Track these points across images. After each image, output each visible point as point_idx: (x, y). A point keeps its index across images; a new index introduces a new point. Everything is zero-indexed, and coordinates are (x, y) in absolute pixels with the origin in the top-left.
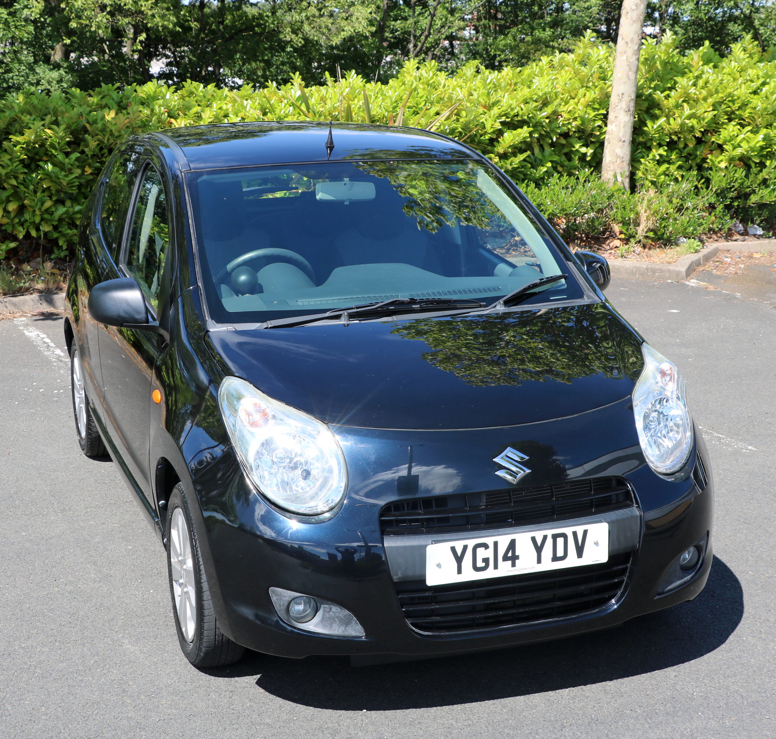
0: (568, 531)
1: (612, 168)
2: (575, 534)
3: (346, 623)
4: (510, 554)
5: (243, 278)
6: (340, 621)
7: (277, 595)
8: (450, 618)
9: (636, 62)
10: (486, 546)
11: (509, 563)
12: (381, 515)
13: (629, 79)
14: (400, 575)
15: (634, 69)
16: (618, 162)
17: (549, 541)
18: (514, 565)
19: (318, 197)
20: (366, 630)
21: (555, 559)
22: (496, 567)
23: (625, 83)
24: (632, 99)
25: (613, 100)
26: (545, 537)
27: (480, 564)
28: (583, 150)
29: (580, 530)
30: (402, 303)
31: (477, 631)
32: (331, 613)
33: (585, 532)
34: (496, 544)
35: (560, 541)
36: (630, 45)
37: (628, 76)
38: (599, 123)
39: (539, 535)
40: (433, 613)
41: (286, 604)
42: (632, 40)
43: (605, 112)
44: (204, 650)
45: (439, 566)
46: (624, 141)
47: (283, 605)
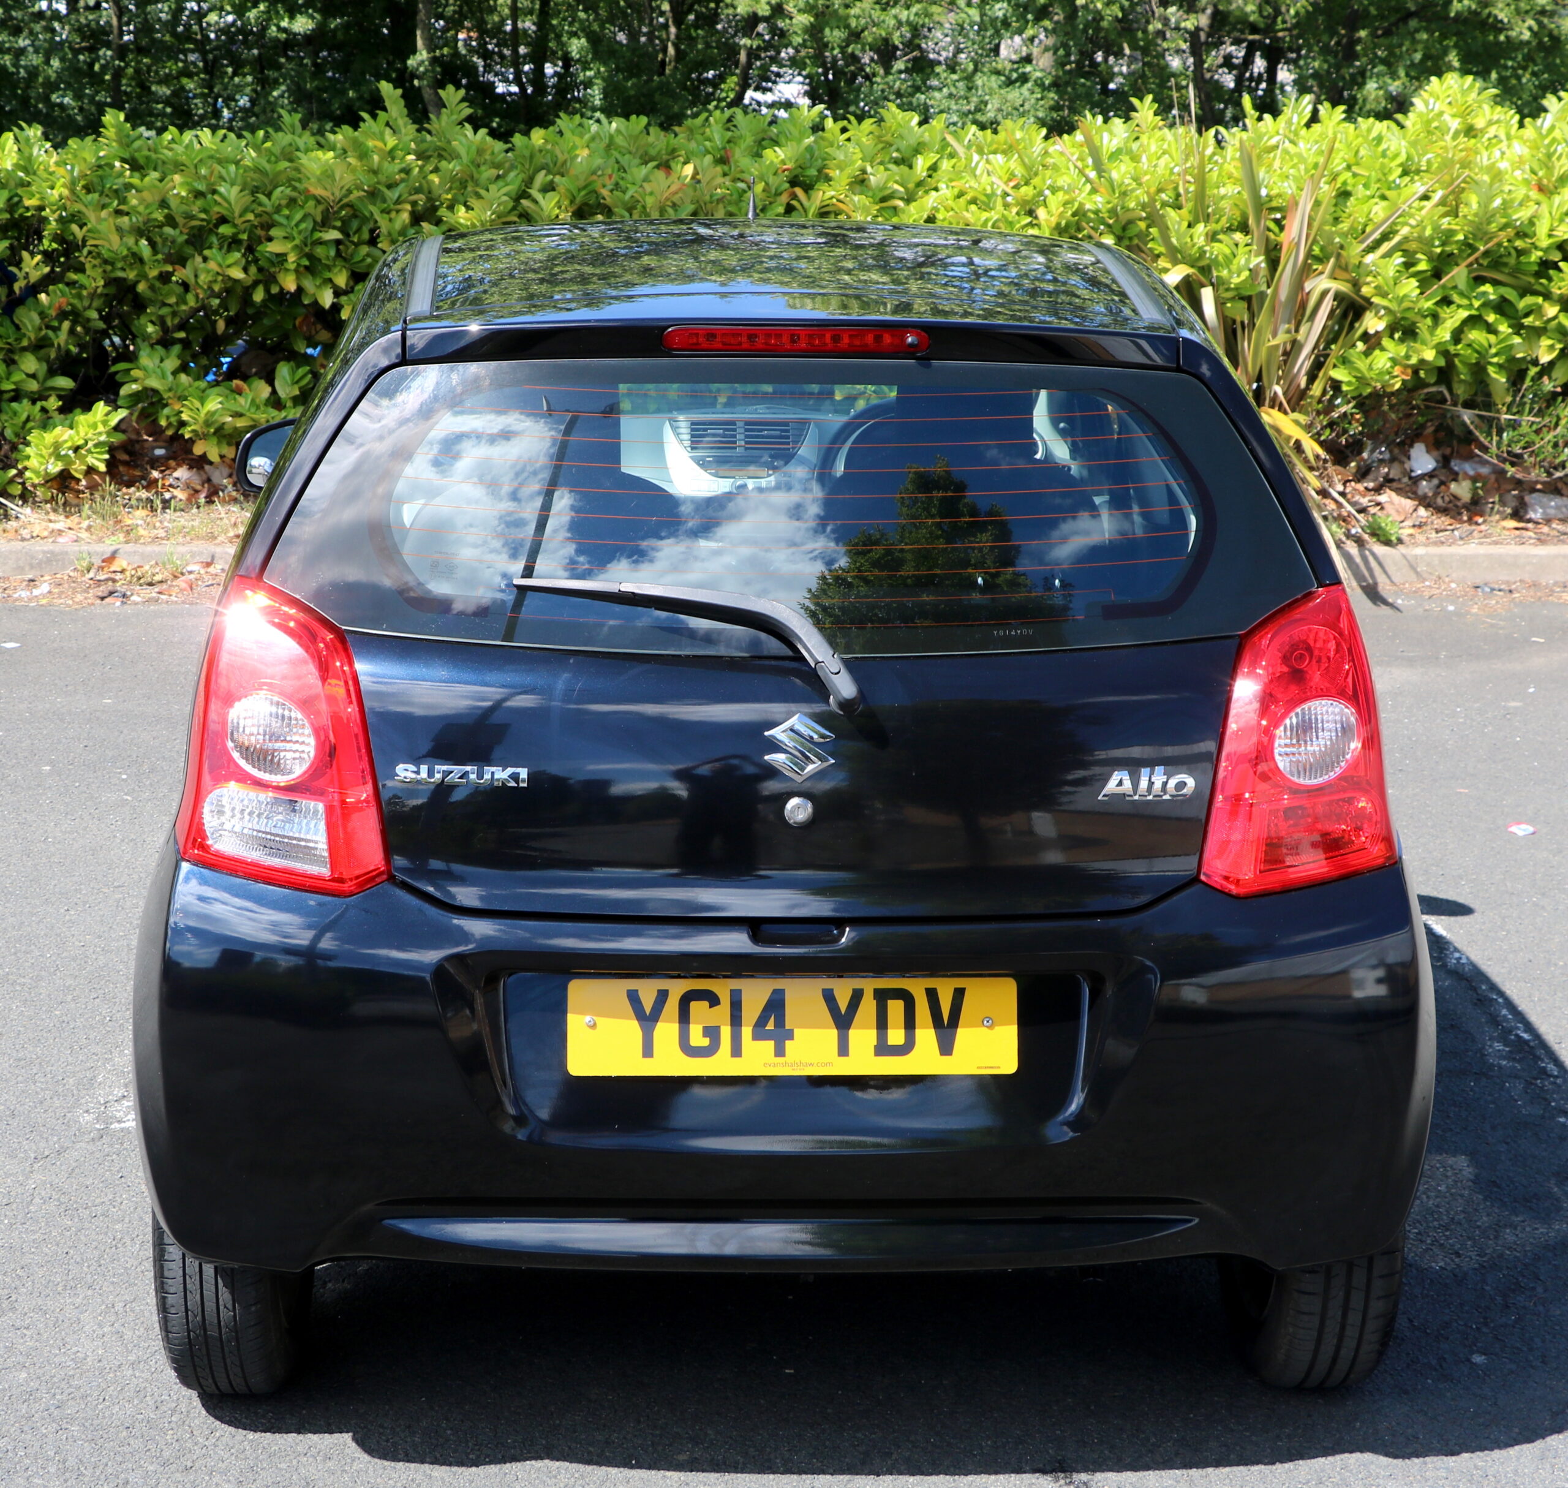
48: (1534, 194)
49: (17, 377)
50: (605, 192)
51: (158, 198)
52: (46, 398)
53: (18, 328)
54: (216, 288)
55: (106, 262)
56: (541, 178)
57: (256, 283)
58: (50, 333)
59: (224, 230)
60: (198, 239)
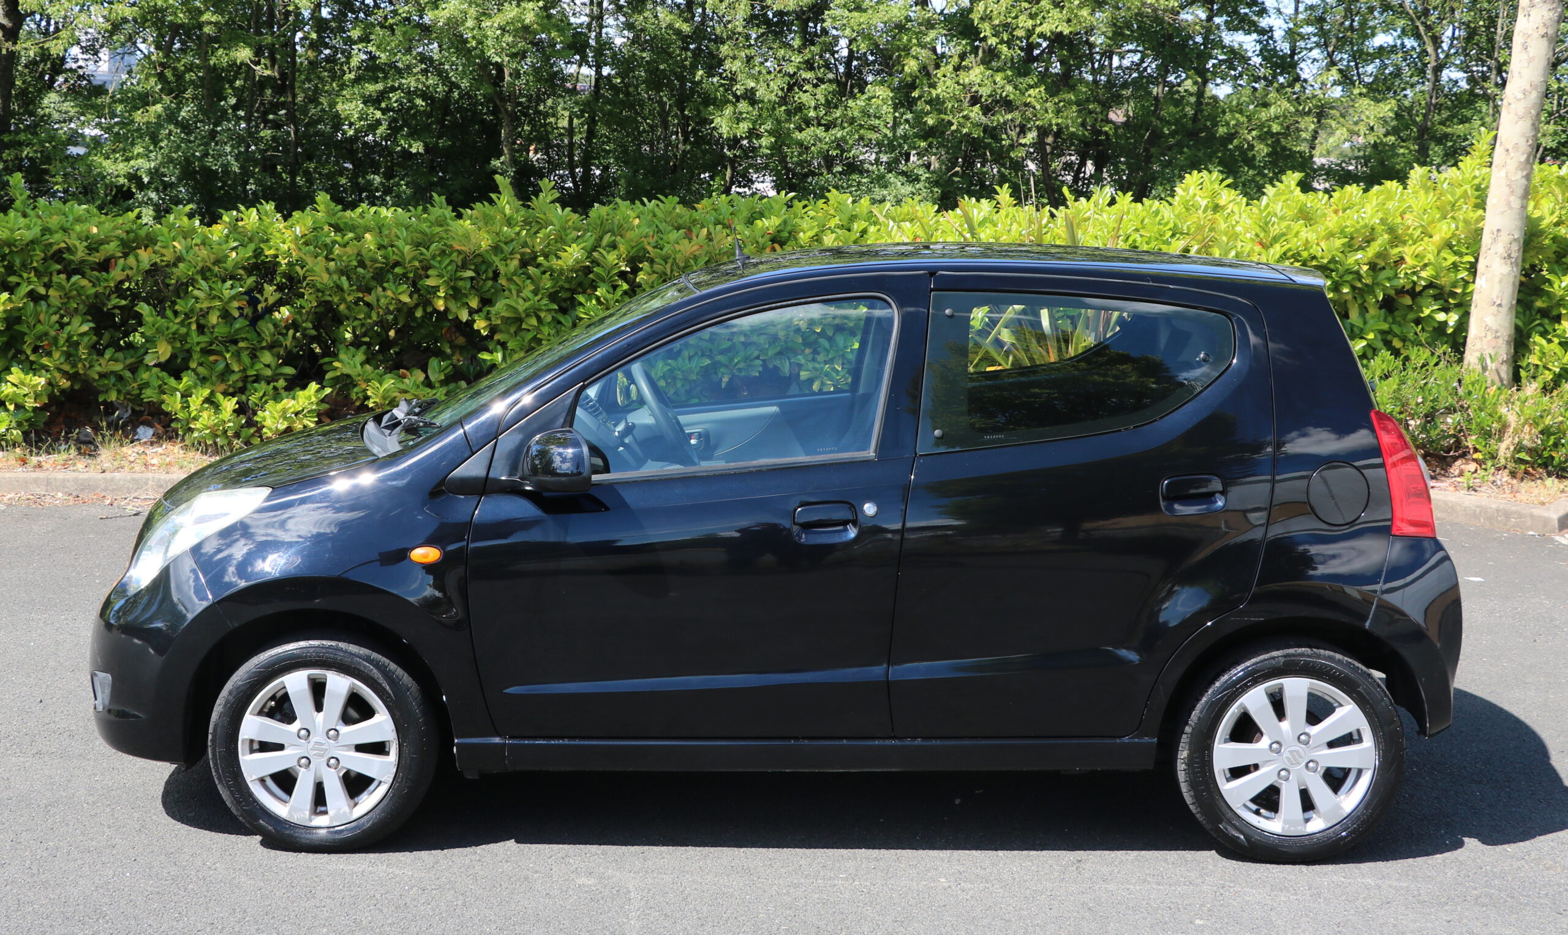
1: (1478, 346)
9: (1524, 181)
13: (1511, 208)
15: (1520, 192)
16: (1489, 337)
24: (1515, 240)
25: (1486, 239)
28: (1441, 317)
36: (1512, 154)
37: (1509, 204)
38: (1463, 274)
42: (1516, 147)
43: (1473, 260)
46: (1500, 305)
48: (1258, 248)
49: (259, 366)
50: (649, 248)
51: (356, 252)
52: (277, 381)
53: (259, 334)
54: (391, 308)
55: (318, 290)
56: (607, 239)
57: (417, 306)
58: (281, 338)
59: (398, 270)
60: (380, 276)
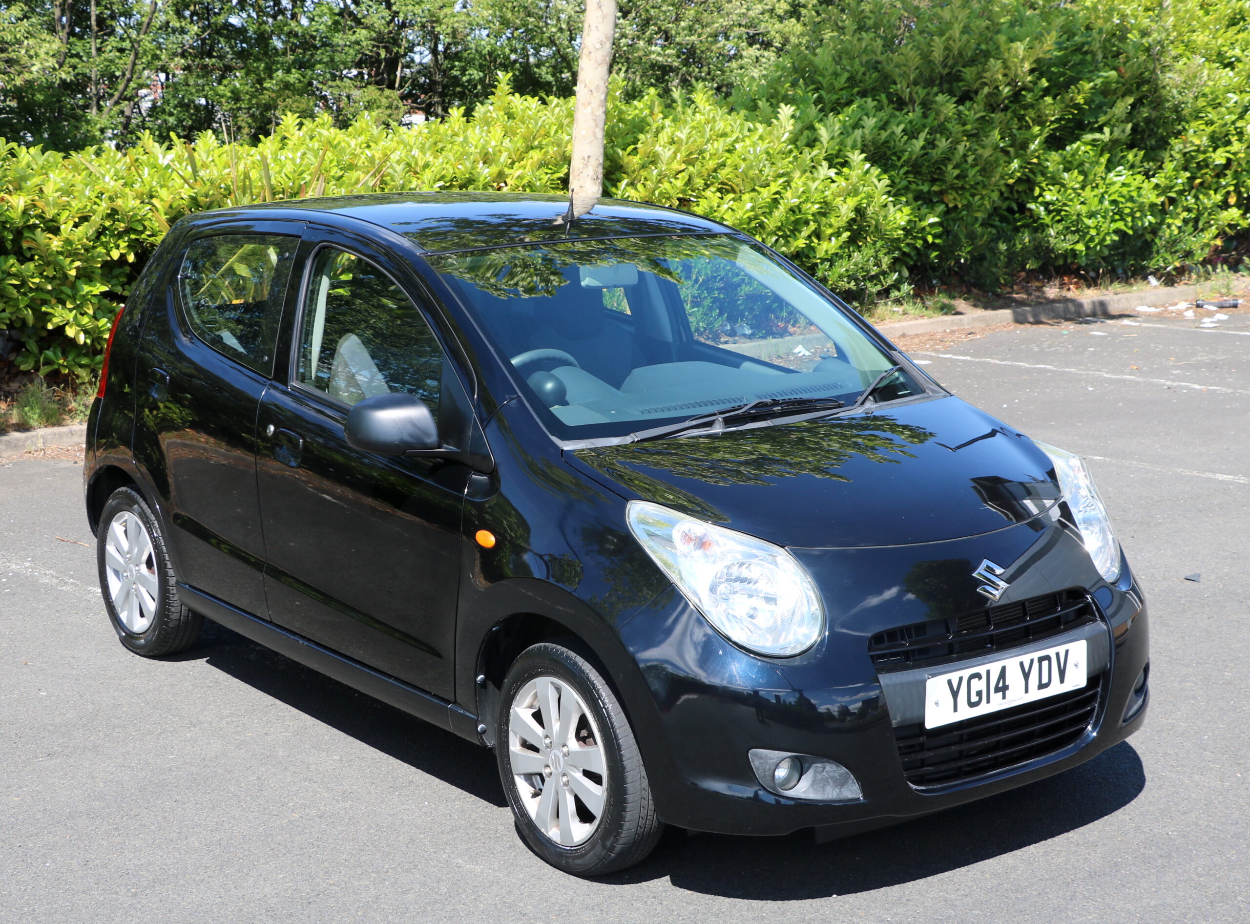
0: (1051, 652)
2: (1058, 654)
3: (841, 783)
4: (1001, 685)
5: (549, 386)
6: (834, 783)
7: (761, 758)
8: (943, 767)
10: (978, 676)
11: (1001, 694)
12: (870, 649)
13: (596, 138)
14: (899, 719)
17: (1036, 665)
18: (1004, 697)
19: (583, 284)
20: (864, 791)
21: (1041, 686)
22: (988, 701)
23: (591, 142)
24: (601, 164)
25: (576, 163)
26: (1032, 661)
27: (974, 699)
29: (1061, 649)
30: (764, 405)
31: (967, 780)
32: (825, 773)
33: (1067, 652)
34: (988, 672)
35: (1045, 664)
36: (595, 94)
37: (595, 134)
39: (1026, 659)
40: (923, 763)
41: (773, 768)
42: (598, 87)
44: (618, 848)
45: (936, 704)
47: (769, 769)
